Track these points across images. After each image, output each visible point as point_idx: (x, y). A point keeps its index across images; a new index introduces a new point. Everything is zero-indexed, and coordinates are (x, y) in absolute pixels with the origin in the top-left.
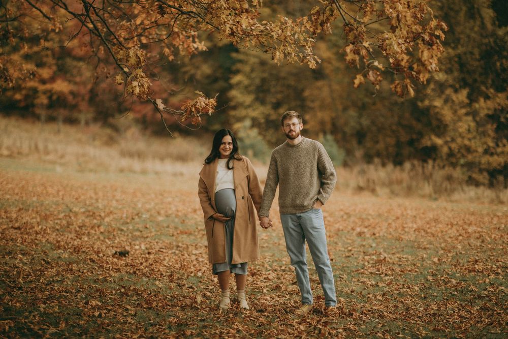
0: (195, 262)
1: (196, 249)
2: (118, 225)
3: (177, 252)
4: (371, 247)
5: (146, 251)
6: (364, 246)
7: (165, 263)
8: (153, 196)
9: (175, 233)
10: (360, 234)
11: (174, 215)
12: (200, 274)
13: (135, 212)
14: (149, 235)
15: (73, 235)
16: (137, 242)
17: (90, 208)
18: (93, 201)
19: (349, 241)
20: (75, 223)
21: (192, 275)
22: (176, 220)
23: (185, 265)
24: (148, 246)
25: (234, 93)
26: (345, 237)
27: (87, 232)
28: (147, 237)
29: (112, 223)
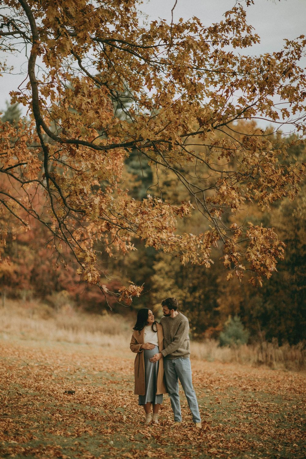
0: (121, 400)
1: (123, 393)
2: (65, 376)
3: (109, 394)
4: (251, 397)
5: (87, 392)
6: (245, 396)
7: (101, 399)
8: (88, 358)
9: (107, 383)
10: (244, 389)
11: (105, 371)
12: (125, 406)
13: (77, 368)
14: (88, 383)
15: (32, 380)
16: (80, 387)
17: (42, 364)
18: (43, 359)
19: (235, 393)
20: (32, 373)
21: (120, 406)
22: (107, 374)
23: (114, 401)
24: (88, 389)
25: (156, 277)
26: (232, 390)
27: (42, 379)
28: (86, 384)
29: (60, 374)
